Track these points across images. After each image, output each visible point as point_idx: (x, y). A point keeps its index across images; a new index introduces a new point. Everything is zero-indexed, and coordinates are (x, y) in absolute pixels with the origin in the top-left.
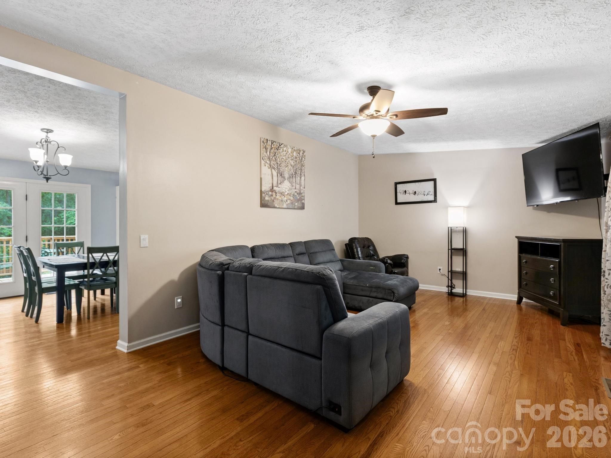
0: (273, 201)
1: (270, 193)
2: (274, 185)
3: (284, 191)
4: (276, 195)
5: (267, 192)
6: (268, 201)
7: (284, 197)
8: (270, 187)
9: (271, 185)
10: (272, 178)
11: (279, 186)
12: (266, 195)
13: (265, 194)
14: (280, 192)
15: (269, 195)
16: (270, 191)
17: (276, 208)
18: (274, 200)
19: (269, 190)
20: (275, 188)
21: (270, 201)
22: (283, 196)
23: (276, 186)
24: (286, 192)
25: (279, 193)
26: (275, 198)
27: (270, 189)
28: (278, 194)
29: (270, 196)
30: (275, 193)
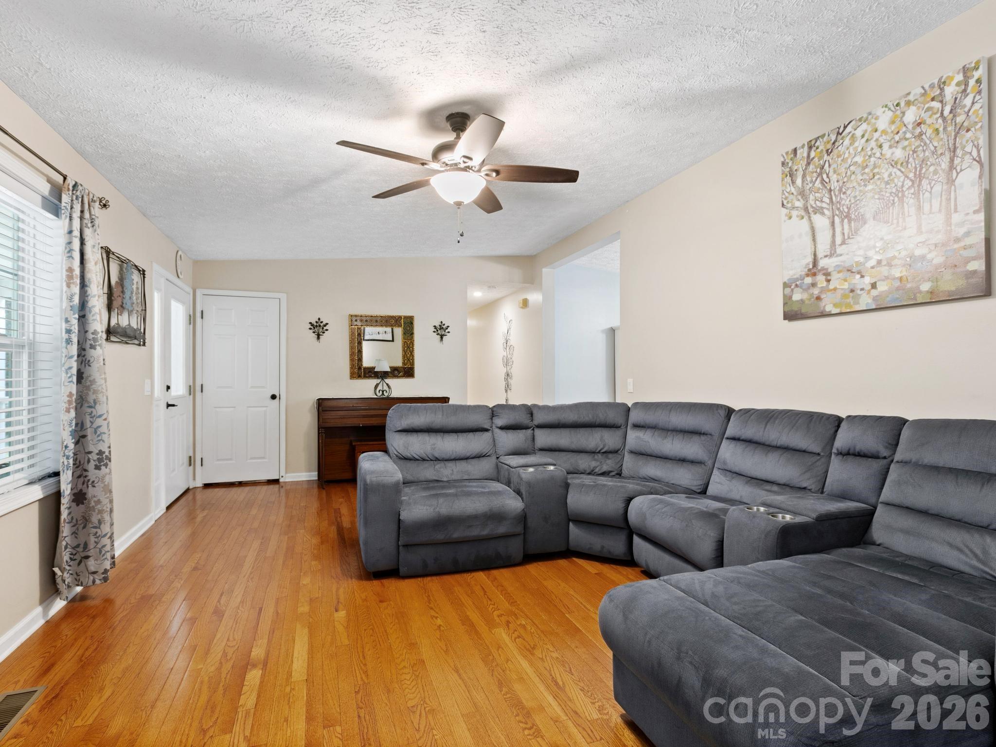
0: (818, 298)
1: (808, 280)
2: (820, 254)
3: (862, 260)
4: (828, 281)
5: (797, 279)
6: (802, 301)
7: (862, 277)
8: (808, 264)
9: (810, 259)
10: (814, 240)
11: (839, 250)
12: (796, 290)
13: (792, 287)
14: (844, 267)
15: (804, 287)
16: (807, 275)
17: (830, 315)
18: (823, 296)
19: (803, 273)
20: (822, 263)
21: (807, 302)
22: (858, 276)
23: (826, 256)
24: (867, 259)
25: (839, 272)
26: (823, 290)
27: (806, 270)
28: (835, 277)
29: (809, 288)
30: (824, 274)
